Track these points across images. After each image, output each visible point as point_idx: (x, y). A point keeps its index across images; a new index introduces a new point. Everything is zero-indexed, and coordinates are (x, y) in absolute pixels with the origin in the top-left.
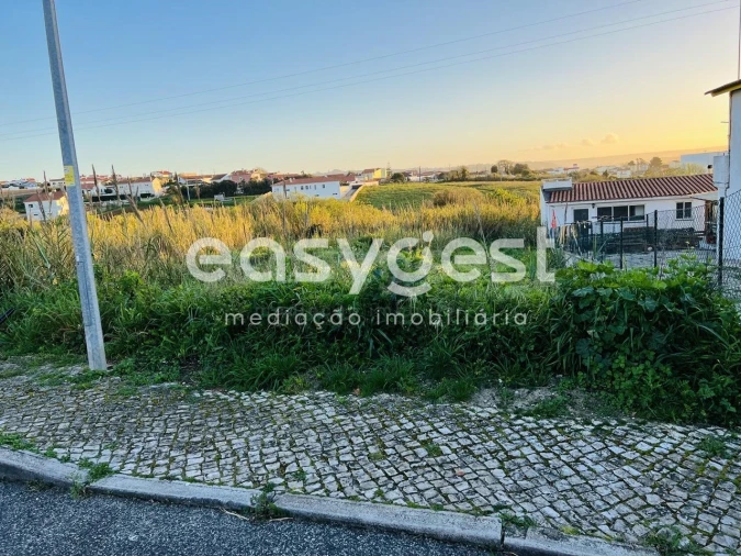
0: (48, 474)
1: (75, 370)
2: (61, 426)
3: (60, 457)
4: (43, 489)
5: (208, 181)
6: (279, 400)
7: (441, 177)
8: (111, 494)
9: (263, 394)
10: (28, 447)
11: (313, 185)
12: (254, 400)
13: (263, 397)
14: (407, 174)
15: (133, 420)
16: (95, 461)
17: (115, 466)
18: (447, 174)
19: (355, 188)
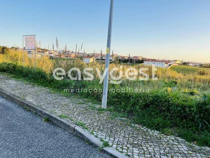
0: (92, 140)
1: (98, 106)
2: (95, 124)
3: (95, 135)
4: (90, 145)
5: (127, 58)
6: (163, 136)
7: (201, 66)
8: (110, 154)
9: (156, 131)
10: (86, 129)
11: (156, 63)
12: (153, 133)
13: (156, 133)
14: (189, 63)
15: (115, 128)
16: (104, 139)
17: (110, 144)
18: (203, 65)
19: (170, 65)
